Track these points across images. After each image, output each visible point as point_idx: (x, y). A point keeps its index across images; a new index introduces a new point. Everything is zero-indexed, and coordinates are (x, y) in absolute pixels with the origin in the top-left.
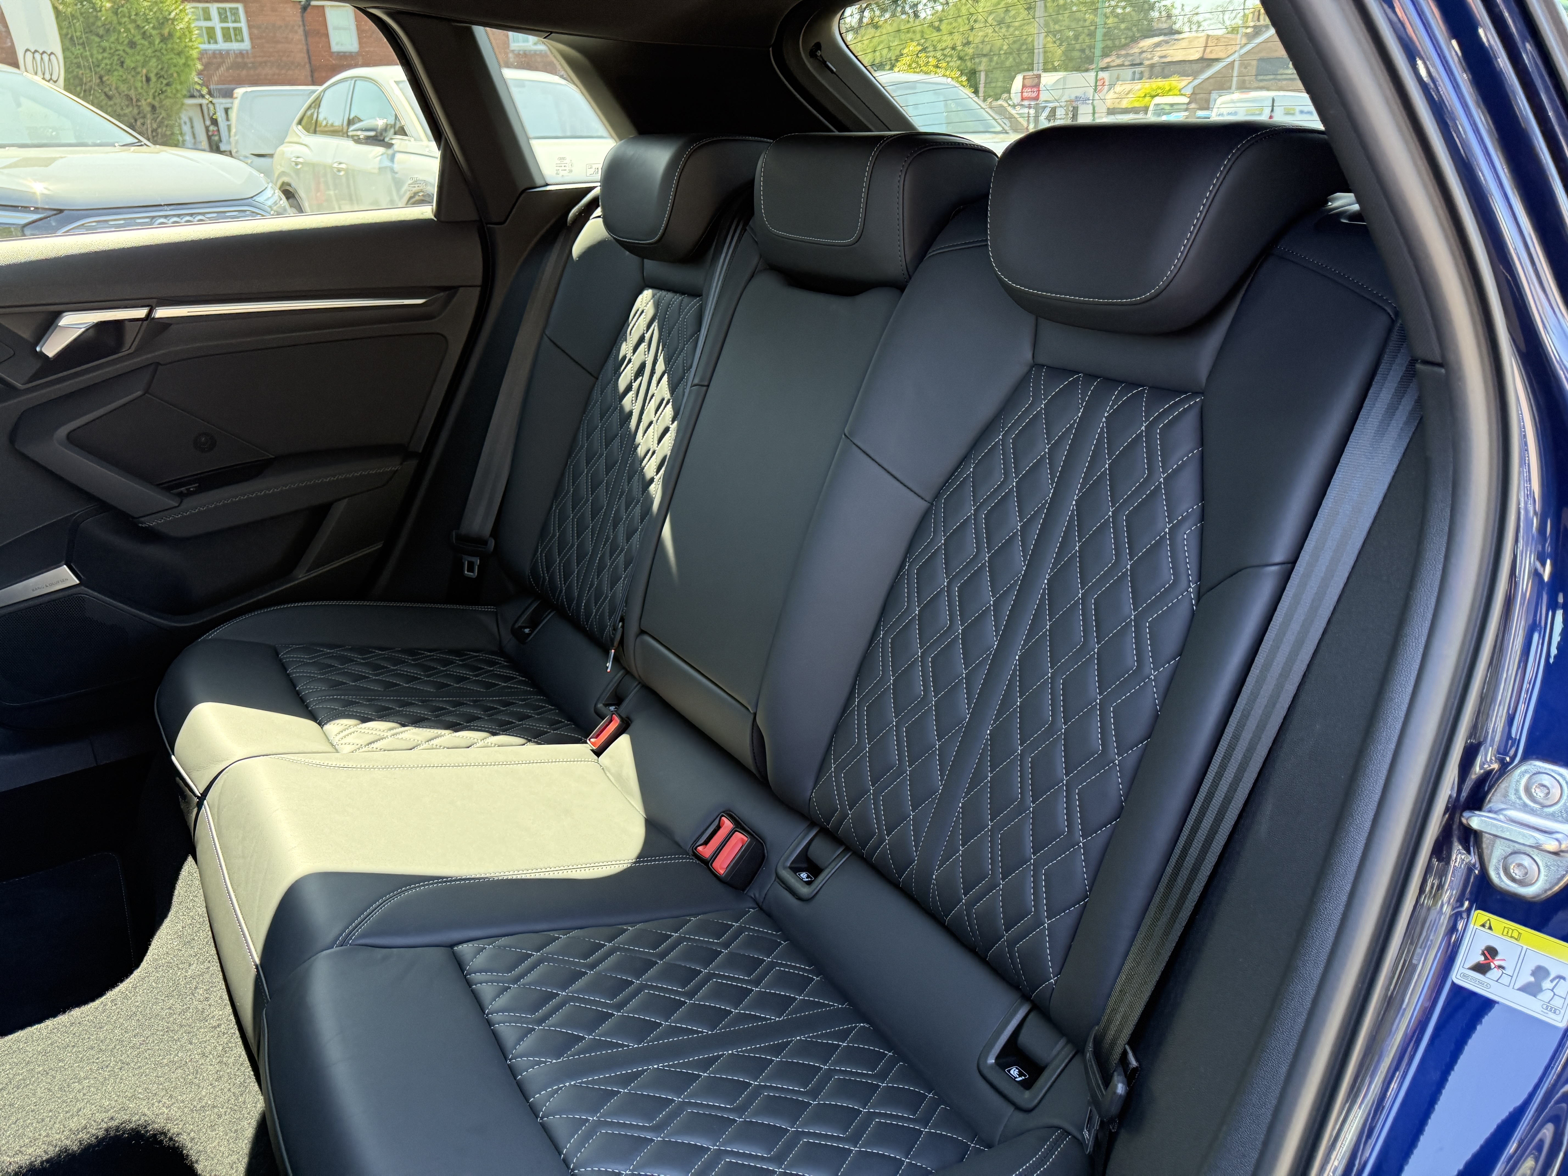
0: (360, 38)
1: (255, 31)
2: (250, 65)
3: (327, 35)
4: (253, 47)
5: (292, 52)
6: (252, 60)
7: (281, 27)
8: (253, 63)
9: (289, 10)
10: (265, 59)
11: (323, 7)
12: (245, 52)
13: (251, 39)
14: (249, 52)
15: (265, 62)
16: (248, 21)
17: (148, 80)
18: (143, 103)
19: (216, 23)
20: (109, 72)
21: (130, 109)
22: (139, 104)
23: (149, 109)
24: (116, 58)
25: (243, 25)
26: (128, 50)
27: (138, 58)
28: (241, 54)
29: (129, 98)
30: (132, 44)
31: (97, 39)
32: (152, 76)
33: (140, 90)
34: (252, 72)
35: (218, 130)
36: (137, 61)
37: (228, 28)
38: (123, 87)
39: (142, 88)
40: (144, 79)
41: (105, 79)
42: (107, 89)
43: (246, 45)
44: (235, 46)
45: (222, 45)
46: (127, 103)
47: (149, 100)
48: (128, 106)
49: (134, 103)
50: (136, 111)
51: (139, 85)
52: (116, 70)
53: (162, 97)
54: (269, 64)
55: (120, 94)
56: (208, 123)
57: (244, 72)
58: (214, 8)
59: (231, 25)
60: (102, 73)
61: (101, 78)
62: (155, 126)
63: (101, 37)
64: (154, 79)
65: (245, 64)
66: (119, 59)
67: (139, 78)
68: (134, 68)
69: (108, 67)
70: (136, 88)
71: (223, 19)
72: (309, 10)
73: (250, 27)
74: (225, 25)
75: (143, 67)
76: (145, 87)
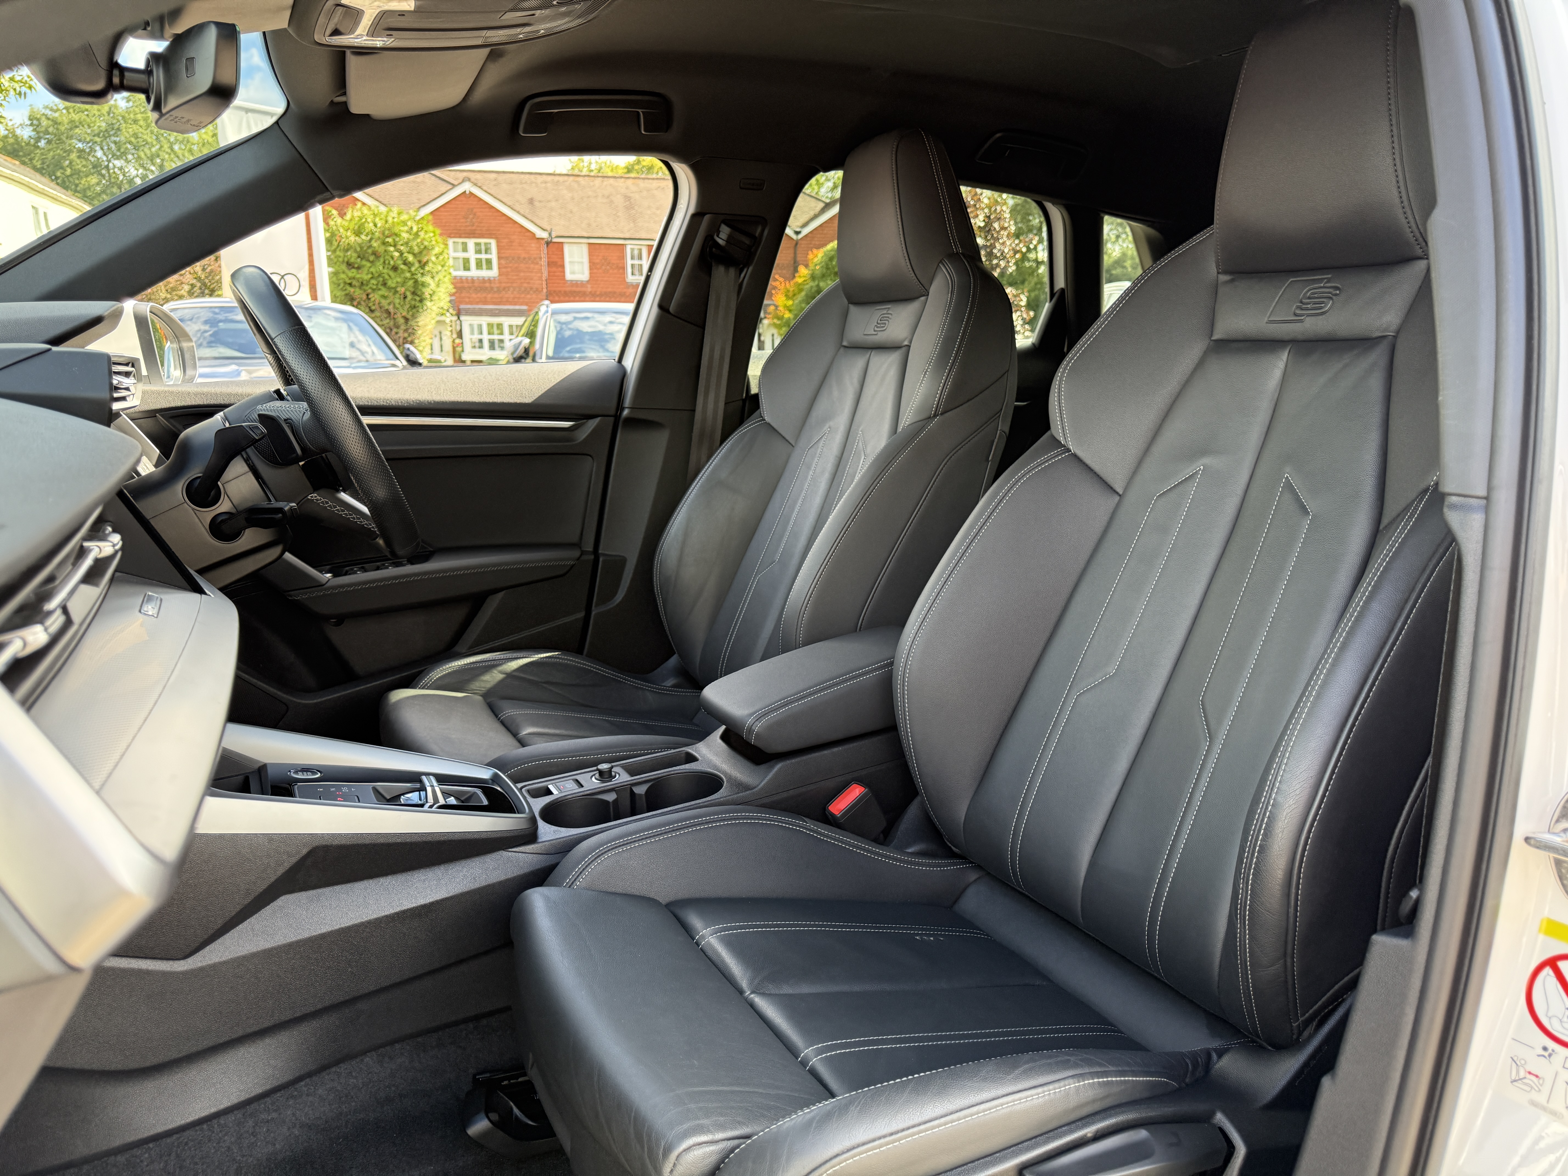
0: (591, 269)
1: (503, 262)
2: (495, 289)
3: (563, 266)
4: (500, 275)
5: (532, 279)
6: (498, 285)
7: (524, 259)
8: (497, 288)
9: (533, 245)
10: (509, 285)
11: (562, 243)
12: (492, 279)
13: (499, 268)
14: (497, 279)
15: (509, 287)
16: (499, 253)
17: (405, 297)
18: (399, 315)
19: (472, 255)
20: (374, 290)
21: (388, 321)
22: (396, 316)
23: (402, 321)
24: (381, 279)
25: (494, 256)
26: (392, 273)
27: (399, 280)
28: (489, 280)
29: (388, 312)
30: (395, 268)
31: (369, 264)
32: (408, 294)
33: (397, 306)
34: (496, 295)
35: (462, 343)
36: (397, 282)
37: (481, 259)
38: (384, 303)
39: (399, 304)
40: (402, 297)
41: (370, 296)
42: (370, 304)
43: (494, 273)
44: (485, 273)
45: (474, 273)
46: (385, 315)
47: (403, 314)
48: (386, 318)
49: (392, 316)
50: (392, 323)
51: (397, 301)
52: (380, 289)
53: (414, 310)
54: (512, 289)
55: (381, 308)
56: (455, 336)
57: (490, 296)
58: (471, 243)
59: (483, 256)
60: (370, 291)
61: (368, 295)
62: (406, 335)
63: (372, 262)
64: (409, 296)
65: (492, 288)
66: (384, 281)
67: (397, 296)
68: (395, 288)
69: (375, 287)
70: (394, 304)
71: (478, 251)
72: (551, 244)
73: (499, 258)
74: (479, 256)
75: (402, 286)
76: (402, 303)
